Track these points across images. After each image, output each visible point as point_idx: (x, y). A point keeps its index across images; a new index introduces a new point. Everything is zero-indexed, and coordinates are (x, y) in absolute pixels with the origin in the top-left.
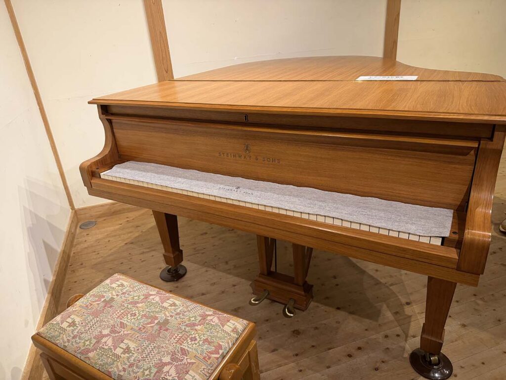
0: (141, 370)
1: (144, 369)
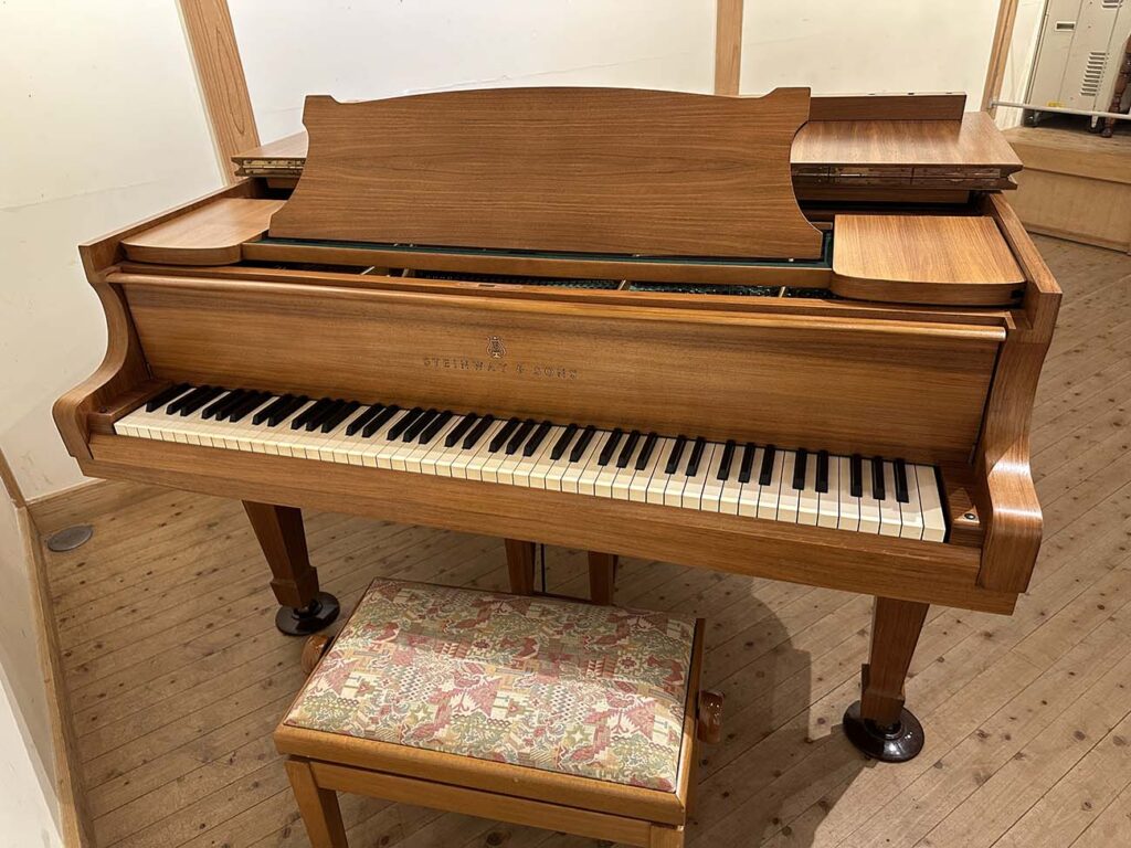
0: (565, 735)
1: (568, 732)
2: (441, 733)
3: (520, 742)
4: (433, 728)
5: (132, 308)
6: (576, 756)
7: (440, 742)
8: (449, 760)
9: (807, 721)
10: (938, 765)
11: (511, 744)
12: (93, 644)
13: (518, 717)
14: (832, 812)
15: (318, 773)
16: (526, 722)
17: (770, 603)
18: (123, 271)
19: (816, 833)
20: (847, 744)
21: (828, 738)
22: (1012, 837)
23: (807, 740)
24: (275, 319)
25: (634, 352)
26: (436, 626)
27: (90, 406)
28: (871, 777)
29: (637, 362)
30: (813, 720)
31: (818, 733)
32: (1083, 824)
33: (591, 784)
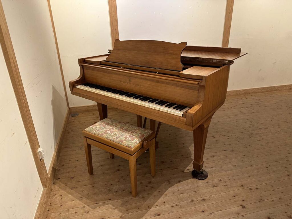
2: (104, 135)
3: (114, 138)
4: (103, 134)
5: (84, 70)
6: (120, 141)
7: (103, 136)
8: (103, 139)
9: (185, 169)
10: (207, 182)
11: (112, 138)
12: (71, 130)
13: (115, 135)
14: (180, 183)
15: (87, 140)
16: (116, 136)
17: (191, 150)
18: (84, 63)
19: (175, 185)
20: (191, 174)
21: (188, 173)
22: (214, 196)
23: (183, 172)
24: (102, 73)
25: (148, 82)
26: (111, 123)
27: (74, 83)
28: (192, 180)
29: (149, 84)
30: (187, 169)
31: (186, 171)
32: (231, 198)
33: (121, 145)
